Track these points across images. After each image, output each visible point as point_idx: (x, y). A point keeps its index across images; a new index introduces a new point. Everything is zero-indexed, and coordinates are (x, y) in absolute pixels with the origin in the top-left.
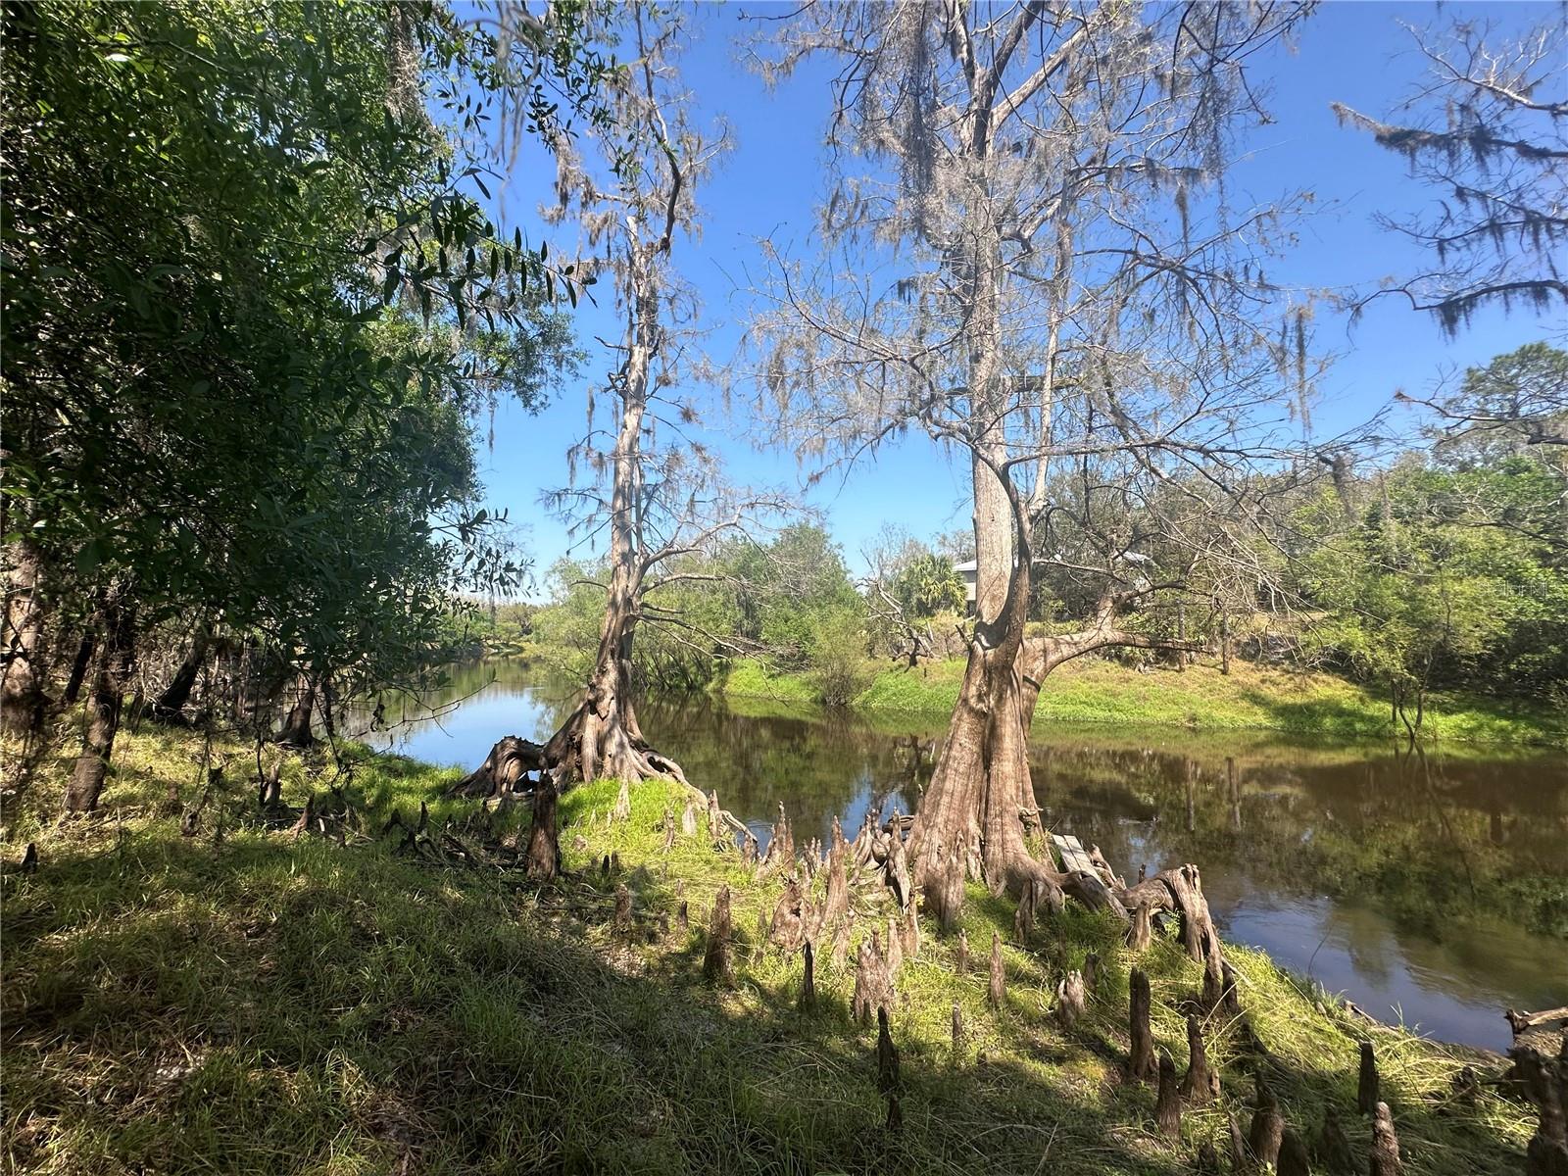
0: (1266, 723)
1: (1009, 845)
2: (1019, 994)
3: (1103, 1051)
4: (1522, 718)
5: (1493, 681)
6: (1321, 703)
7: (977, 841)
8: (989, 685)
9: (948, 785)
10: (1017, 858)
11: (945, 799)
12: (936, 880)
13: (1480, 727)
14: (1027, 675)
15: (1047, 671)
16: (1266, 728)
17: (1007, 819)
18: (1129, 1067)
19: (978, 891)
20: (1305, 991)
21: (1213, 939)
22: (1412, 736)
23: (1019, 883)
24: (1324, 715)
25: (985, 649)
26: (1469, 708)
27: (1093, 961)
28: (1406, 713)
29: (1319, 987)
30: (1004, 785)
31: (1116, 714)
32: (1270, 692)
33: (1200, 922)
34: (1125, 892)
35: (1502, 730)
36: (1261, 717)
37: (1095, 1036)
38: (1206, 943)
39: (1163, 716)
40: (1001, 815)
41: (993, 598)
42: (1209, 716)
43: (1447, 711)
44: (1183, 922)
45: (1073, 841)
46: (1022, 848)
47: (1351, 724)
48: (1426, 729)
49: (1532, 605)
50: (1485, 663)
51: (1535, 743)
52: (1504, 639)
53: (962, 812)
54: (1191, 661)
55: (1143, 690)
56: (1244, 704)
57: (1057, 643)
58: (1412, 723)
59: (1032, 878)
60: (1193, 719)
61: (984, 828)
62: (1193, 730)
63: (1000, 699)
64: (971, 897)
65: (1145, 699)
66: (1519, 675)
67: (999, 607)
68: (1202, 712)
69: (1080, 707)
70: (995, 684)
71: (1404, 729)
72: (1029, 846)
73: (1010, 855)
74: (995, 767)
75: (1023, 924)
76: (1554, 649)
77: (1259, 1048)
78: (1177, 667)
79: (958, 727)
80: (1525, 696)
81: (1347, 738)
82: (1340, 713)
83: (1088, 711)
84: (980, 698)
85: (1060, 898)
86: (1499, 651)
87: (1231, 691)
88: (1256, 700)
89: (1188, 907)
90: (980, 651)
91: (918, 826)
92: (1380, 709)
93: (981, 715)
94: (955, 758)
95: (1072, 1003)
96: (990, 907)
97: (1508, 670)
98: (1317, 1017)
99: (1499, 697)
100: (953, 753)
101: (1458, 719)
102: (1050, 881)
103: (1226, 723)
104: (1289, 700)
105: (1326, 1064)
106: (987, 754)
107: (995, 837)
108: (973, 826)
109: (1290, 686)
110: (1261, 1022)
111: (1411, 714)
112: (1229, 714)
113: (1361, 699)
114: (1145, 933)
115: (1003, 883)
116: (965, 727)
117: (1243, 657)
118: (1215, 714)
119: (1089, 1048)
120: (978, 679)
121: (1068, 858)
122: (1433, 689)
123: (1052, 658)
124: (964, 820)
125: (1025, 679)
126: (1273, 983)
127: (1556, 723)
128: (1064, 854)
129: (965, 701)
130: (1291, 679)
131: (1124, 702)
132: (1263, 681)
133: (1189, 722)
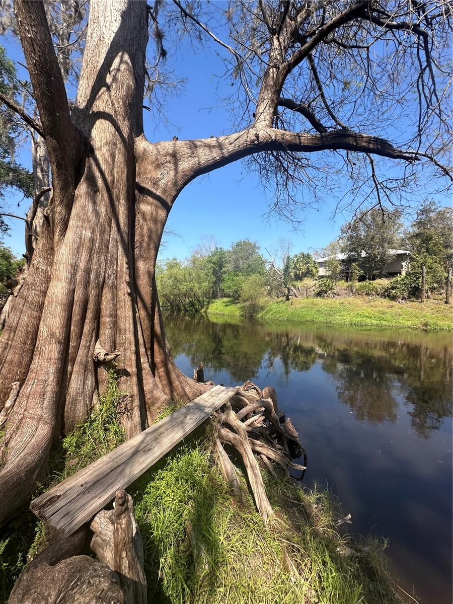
31: (384, 322)
39: (409, 323)
42: (435, 324)
54: (428, 297)
55: (399, 310)
60: (426, 325)
62: (426, 331)
65: (400, 315)
68: (431, 322)
69: (365, 318)
78: (420, 300)
83: (368, 321)
103: (445, 328)
112: (447, 323)
118: (440, 323)
131: (388, 317)
133: (424, 326)
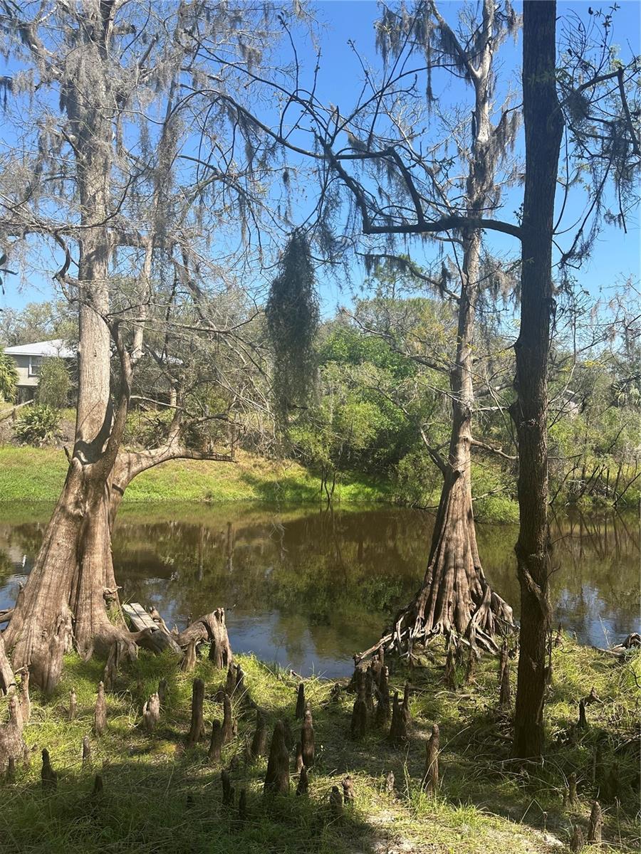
0: (254, 496)
1: (97, 619)
2: (114, 723)
3: (171, 736)
4: (376, 486)
5: (367, 464)
6: (286, 480)
7: (69, 621)
8: (86, 493)
9: (46, 579)
10: (102, 627)
11: (43, 591)
12: (40, 659)
13: (359, 493)
14: (115, 483)
15: (129, 479)
16: (254, 500)
17: (96, 599)
18: (188, 740)
19: (72, 660)
20: (272, 671)
21: (230, 653)
22: (329, 499)
23: (104, 648)
24: (287, 489)
25: (83, 463)
26: (355, 481)
27: (162, 685)
28: (328, 485)
29: (279, 666)
30: (94, 573)
31: (154, 495)
32: (257, 474)
33: (223, 644)
34: (178, 636)
35: (368, 493)
36: (251, 493)
37: (167, 730)
38: (225, 655)
39: (188, 495)
40: (91, 597)
41: (93, 421)
42: (220, 494)
43: (346, 484)
44: (213, 646)
45: (137, 607)
46: (105, 619)
47: (300, 494)
48: (336, 495)
49: (386, 420)
50: (365, 453)
51: (380, 500)
52: (373, 439)
53: (57, 601)
56: (243, 483)
57: (139, 457)
58: (330, 491)
59: (115, 641)
60: (209, 496)
61: (75, 609)
62: (209, 504)
63: (95, 506)
64: (66, 667)
65: (176, 481)
66: (378, 460)
67: (97, 429)
68: (215, 490)
70: (91, 493)
71: (325, 496)
72: (110, 616)
73: (97, 626)
74: (87, 560)
75: (110, 676)
76: (392, 446)
77: (254, 706)
79: (55, 530)
80: (379, 473)
81: (297, 503)
82: (296, 487)
84: (77, 504)
85: (135, 650)
86: (371, 446)
87: (235, 475)
88: (248, 480)
89: (217, 636)
90: (79, 465)
91: (17, 618)
92: (315, 483)
93: (77, 518)
94: (53, 556)
95: (152, 714)
96: (83, 671)
97: (373, 458)
98: (279, 682)
99: (368, 474)
100: (51, 552)
101: (351, 489)
102: (128, 639)
103: (231, 498)
104: (269, 479)
105: (282, 704)
106: (80, 551)
107: (85, 615)
108: (65, 609)
109: (269, 469)
110: (254, 692)
111: (329, 486)
112: (232, 491)
113: (307, 477)
114: (192, 659)
115: (91, 650)
116: (63, 529)
117: (243, 448)
118: (225, 491)
119: (163, 738)
120: (75, 490)
121: (137, 620)
122: (342, 470)
123: (134, 469)
124: (57, 605)
125: (114, 486)
126: (257, 670)
127: (389, 488)
128: (133, 618)
129: (64, 508)
130: (271, 464)
131: (160, 484)
132: (255, 466)
133: (206, 498)
